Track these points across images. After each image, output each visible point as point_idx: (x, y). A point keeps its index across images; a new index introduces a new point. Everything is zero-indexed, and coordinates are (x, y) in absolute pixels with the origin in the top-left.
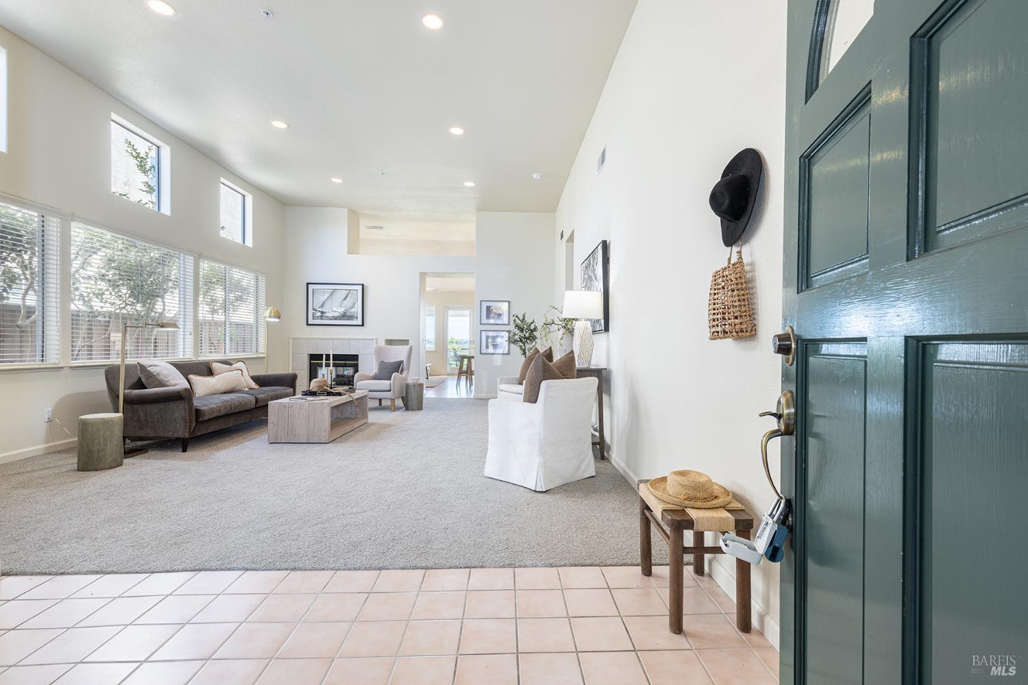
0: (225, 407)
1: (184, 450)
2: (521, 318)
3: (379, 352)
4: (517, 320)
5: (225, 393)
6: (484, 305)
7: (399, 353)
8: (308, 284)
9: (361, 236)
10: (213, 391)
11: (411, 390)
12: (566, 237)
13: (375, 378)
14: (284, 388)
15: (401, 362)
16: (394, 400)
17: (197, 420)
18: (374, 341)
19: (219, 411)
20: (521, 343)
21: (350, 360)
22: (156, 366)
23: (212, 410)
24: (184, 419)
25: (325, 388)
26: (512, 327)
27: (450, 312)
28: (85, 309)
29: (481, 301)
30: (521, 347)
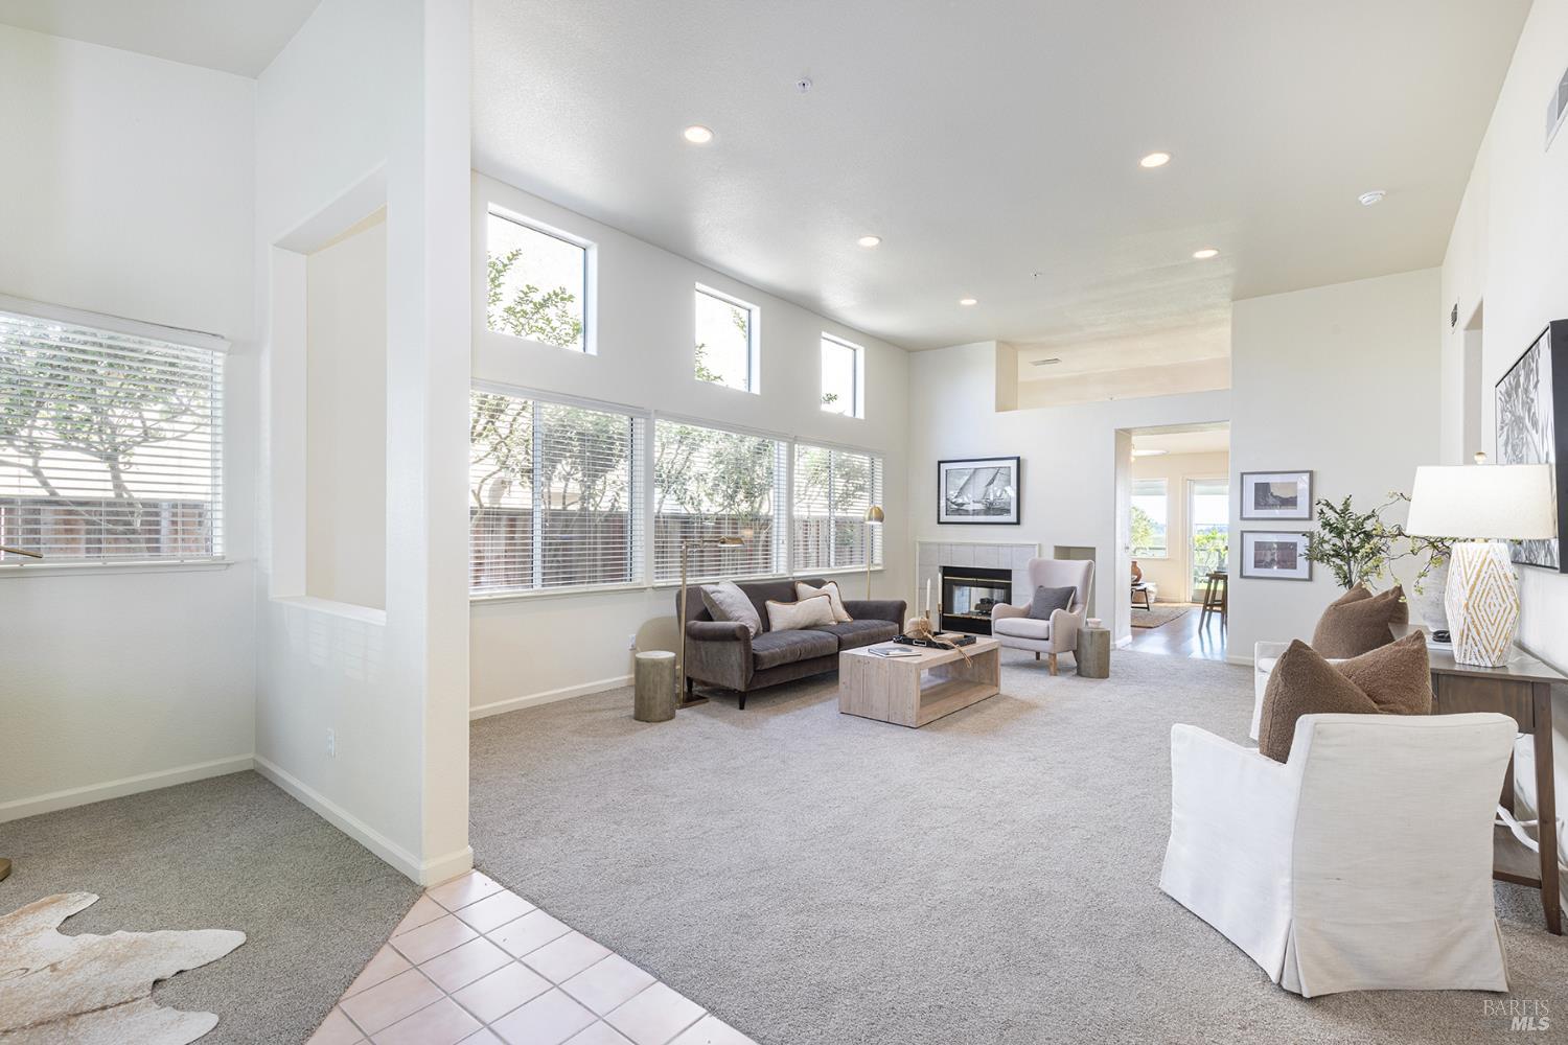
0: (793, 652)
1: (742, 708)
2: (1339, 508)
3: (1037, 569)
4: (1330, 514)
5: (802, 629)
6: (1250, 482)
7: (1071, 574)
8: (940, 462)
9: (1021, 379)
10: (792, 625)
11: (1086, 642)
12: (1464, 317)
13: (1027, 614)
14: (884, 622)
15: (1072, 590)
16: (1055, 655)
17: (755, 667)
18: (1037, 548)
19: (784, 657)
20: (1338, 561)
21: (998, 579)
22: (719, 592)
23: (773, 657)
24: (740, 666)
25: (925, 634)
26: (1315, 526)
27: (1197, 488)
28: (694, 512)
29: (1242, 474)
30: (1340, 567)
